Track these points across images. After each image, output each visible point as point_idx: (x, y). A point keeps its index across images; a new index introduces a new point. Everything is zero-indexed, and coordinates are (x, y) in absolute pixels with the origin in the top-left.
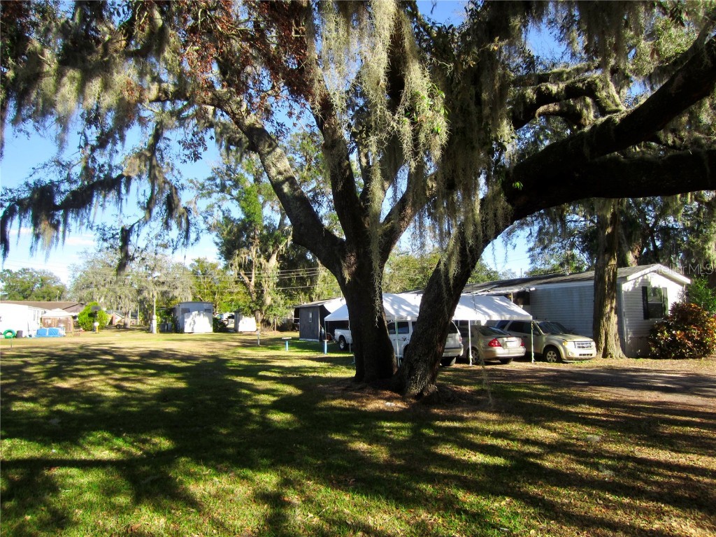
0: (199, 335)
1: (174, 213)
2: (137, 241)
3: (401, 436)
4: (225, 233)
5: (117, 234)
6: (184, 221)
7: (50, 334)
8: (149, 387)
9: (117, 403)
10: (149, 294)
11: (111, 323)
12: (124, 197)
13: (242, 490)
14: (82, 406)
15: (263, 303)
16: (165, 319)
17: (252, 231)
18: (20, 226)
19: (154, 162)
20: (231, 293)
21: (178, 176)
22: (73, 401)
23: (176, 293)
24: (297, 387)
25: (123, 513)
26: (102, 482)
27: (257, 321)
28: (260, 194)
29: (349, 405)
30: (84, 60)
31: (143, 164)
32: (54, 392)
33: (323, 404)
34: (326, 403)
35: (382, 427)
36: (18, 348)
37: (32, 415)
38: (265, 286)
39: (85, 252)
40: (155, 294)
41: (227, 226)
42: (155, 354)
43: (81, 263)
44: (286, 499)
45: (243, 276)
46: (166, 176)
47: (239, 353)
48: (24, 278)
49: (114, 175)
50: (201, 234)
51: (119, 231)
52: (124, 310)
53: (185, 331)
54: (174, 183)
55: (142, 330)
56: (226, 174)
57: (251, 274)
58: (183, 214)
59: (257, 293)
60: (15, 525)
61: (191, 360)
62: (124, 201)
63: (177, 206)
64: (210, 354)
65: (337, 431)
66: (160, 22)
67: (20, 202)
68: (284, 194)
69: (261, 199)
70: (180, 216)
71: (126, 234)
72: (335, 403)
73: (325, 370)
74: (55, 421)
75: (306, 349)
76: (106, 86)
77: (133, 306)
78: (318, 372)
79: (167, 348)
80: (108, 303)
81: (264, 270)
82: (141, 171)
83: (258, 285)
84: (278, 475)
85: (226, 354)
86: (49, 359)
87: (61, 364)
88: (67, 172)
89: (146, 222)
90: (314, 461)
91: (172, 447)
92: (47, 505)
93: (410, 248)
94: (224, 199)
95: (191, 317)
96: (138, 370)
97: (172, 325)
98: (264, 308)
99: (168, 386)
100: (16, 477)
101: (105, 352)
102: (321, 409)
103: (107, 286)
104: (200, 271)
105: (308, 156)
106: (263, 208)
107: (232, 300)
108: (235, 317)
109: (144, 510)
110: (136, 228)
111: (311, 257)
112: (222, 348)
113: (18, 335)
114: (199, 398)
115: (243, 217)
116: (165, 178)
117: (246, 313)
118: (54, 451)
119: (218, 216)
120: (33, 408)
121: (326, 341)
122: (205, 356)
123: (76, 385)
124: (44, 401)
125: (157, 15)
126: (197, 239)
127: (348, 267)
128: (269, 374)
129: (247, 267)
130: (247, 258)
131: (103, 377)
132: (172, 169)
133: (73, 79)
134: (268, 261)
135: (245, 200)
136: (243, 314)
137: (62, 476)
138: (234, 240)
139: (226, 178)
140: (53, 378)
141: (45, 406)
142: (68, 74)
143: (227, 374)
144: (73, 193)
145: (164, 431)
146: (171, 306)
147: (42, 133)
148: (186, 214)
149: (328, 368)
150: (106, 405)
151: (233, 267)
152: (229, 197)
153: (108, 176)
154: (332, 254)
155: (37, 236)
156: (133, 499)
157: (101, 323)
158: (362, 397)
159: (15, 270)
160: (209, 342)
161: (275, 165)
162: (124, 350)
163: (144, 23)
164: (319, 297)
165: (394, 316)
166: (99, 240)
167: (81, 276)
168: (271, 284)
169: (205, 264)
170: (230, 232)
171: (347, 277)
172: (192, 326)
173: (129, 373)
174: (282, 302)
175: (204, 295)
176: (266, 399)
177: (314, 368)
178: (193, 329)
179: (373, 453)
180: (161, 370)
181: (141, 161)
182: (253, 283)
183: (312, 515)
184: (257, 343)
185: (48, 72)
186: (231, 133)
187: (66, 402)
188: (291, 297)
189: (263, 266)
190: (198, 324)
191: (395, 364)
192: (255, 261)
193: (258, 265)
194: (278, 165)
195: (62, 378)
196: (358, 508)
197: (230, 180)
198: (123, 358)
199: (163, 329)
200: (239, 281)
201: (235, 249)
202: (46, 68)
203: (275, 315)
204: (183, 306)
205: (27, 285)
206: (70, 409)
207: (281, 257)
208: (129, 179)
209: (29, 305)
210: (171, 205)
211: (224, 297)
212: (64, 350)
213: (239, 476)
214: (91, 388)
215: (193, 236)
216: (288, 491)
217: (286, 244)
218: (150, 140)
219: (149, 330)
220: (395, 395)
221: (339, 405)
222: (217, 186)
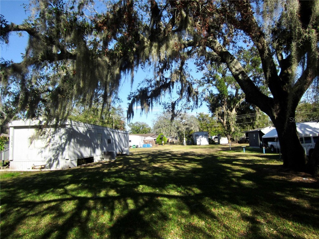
0: (203, 146)
1: (191, 94)
2: (178, 108)
3: (315, 195)
4: (211, 101)
5: (170, 105)
6: (195, 97)
7: (147, 146)
8: (187, 167)
9: (177, 173)
10: (181, 129)
11: (168, 141)
12: (172, 90)
13: (235, 214)
14: (164, 174)
15: (231, 131)
16: (188, 139)
17: (223, 99)
18: (137, 106)
19: (182, 74)
20: (215, 127)
21: (192, 79)
22: (160, 172)
23: (192, 128)
24: (253, 169)
25: (187, 217)
26: (177, 204)
27: (228, 139)
28: (226, 81)
29: (282, 178)
30: (158, 38)
31: (178, 75)
32: (153, 168)
33: (268, 177)
34: (269, 177)
35: (303, 190)
36: (137, 152)
37: (147, 176)
38: (231, 123)
39: (157, 114)
40: (184, 129)
41: (212, 98)
42: (187, 154)
43: (155, 118)
44: (258, 220)
45: (221, 119)
46: (187, 79)
47: (222, 153)
48: (137, 126)
49: (168, 82)
50: (202, 103)
51: (171, 104)
52: (172, 136)
53: (197, 144)
54: (190, 81)
55: (180, 144)
56: (210, 75)
57: (224, 118)
58: (195, 94)
59: (227, 126)
60: (150, 217)
61: (202, 156)
62: (172, 92)
63: (192, 91)
64: (209, 154)
65: (278, 191)
66: (185, 15)
67: (136, 97)
68: (240, 79)
69: (226, 84)
70: (194, 96)
71: (173, 105)
72: (273, 177)
73: (265, 161)
74: (156, 179)
75: (253, 151)
76: (167, 47)
77: (176, 135)
78: (262, 162)
79: (191, 151)
80: (166, 134)
81: (230, 116)
82: (177, 79)
83: (228, 123)
84: (251, 209)
85: (217, 154)
86: (149, 156)
87: (153, 158)
88: (150, 83)
89: (180, 99)
90: (269, 204)
91: (201, 192)
92: (159, 211)
93: (306, 99)
94: (209, 86)
95: (199, 138)
96: (181, 160)
97: (192, 142)
98: (231, 133)
99: (195, 167)
100: (147, 199)
101: (168, 153)
102: (267, 180)
103: (165, 127)
104: (201, 118)
105: (247, 61)
106: (227, 88)
107: (216, 130)
108: (218, 138)
109: (195, 217)
110: (177, 102)
111: (252, 108)
112: (214, 151)
113: (137, 147)
114: (209, 172)
115: (218, 93)
116: (187, 80)
117: (223, 135)
118: (157, 190)
119: (208, 94)
120: (147, 174)
121: (264, 148)
122: (207, 155)
123: (160, 166)
124: (150, 171)
125: (183, 12)
126: (201, 104)
127: (276, 111)
128: (238, 163)
129: (222, 115)
130: (222, 111)
131: (169, 163)
132: (189, 76)
133: (155, 47)
134: (231, 112)
135: (219, 85)
136: (222, 136)
137: (162, 200)
138: (215, 104)
139: (210, 77)
140: (152, 163)
141: (151, 173)
142: (154, 45)
143: (218, 163)
144: (154, 91)
145: (196, 186)
146: (190, 134)
147: (144, 70)
148: (196, 94)
149: (267, 160)
150: (172, 174)
151: (216, 116)
152: (211, 85)
153: (165, 83)
154: (266, 105)
155: (142, 109)
156: (190, 212)
157: (164, 142)
158: (289, 175)
159: (134, 123)
160: (208, 149)
161: (234, 67)
162: (175, 152)
163: (179, 17)
164: (258, 127)
165: (302, 134)
166: (164, 109)
167: (156, 123)
168: (234, 122)
169: (203, 115)
170: (213, 100)
171: (276, 116)
172: (200, 142)
173: (178, 161)
174: (239, 130)
175: (204, 128)
176: (238, 174)
177: (260, 160)
178: (200, 143)
179: (300, 203)
180: (191, 161)
181: (177, 75)
182: (225, 122)
183: (273, 229)
184: (230, 149)
185: (147, 45)
186: (212, 56)
187: (158, 172)
188: (244, 128)
189: (229, 114)
190: (203, 141)
191: (306, 159)
192: (225, 112)
193: (227, 114)
194: (236, 67)
195: (154, 163)
196: (298, 229)
197: (211, 77)
198: (174, 155)
199: (188, 143)
200: (219, 122)
201: (216, 107)
202: (146, 44)
203: (236, 136)
204: (195, 134)
205: (138, 128)
206: (160, 175)
207: (237, 110)
208: (173, 82)
209: (140, 135)
210: (190, 91)
211: (212, 129)
212: (153, 152)
213: (233, 208)
214: (165, 167)
215: (199, 103)
216: (258, 217)
217: (239, 103)
218: (180, 65)
219: (182, 144)
220: (308, 174)
221: (276, 178)
222: (206, 81)
